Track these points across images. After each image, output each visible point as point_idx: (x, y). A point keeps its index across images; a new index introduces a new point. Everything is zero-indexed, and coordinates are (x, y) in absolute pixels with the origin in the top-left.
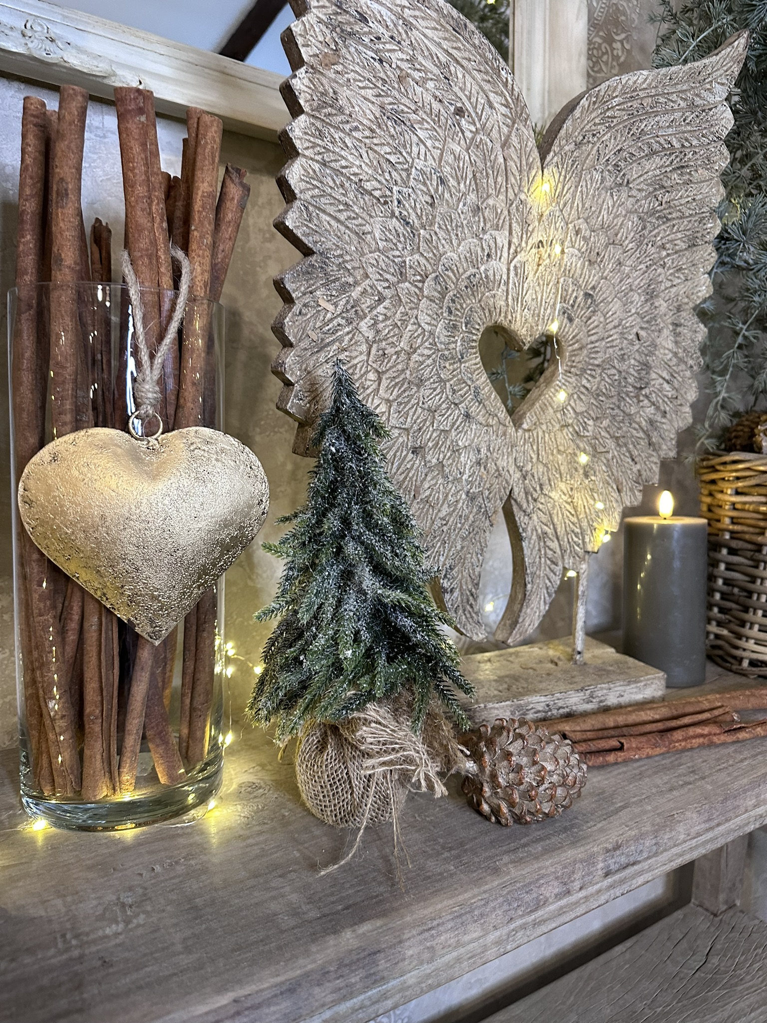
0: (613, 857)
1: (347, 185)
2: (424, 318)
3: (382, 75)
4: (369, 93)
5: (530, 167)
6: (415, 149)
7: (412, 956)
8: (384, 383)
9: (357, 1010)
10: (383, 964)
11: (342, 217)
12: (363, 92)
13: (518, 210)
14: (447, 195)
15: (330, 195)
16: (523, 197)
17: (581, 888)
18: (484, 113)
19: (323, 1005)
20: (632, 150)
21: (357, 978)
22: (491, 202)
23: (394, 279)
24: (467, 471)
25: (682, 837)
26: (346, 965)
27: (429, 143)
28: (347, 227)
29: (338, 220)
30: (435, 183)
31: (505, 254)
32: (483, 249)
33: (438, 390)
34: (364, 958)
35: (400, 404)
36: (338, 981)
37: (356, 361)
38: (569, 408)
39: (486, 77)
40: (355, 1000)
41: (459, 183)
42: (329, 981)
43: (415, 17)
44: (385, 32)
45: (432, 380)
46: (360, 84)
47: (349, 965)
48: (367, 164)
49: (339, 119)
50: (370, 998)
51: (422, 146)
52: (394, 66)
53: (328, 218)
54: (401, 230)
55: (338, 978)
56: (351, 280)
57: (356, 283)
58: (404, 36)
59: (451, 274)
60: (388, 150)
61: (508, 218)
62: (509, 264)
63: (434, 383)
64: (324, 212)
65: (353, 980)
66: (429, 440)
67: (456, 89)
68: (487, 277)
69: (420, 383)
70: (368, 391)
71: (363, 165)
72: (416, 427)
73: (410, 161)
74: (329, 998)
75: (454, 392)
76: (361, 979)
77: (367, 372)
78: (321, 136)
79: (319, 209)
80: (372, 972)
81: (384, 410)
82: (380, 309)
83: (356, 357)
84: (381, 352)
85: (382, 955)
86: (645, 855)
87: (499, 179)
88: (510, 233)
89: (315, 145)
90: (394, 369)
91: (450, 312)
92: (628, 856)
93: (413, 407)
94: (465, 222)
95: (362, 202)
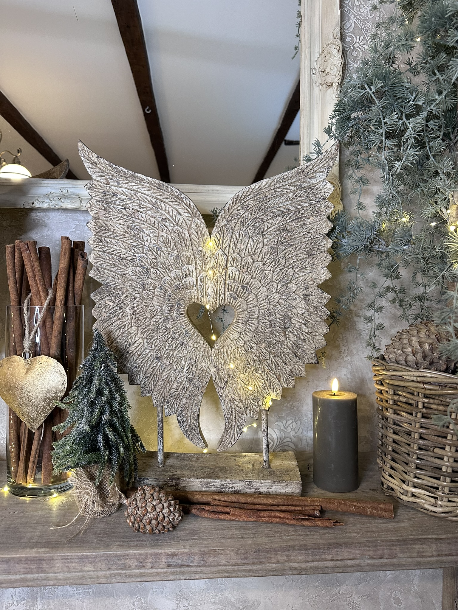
0: (172, 558)
1: (115, 257)
2: (156, 304)
3: (126, 213)
4: (121, 222)
5: (203, 235)
6: (145, 239)
7: (58, 567)
8: (140, 331)
9: (36, 579)
10: (45, 565)
11: (114, 270)
12: (118, 222)
13: (198, 255)
14: (162, 254)
15: (108, 263)
16: (201, 249)
17: (152, 568)
18: (177, 218)
19: (20, 572)
20: (263, 217)
21: (34, 567)
22: (184, 253)
23: (139, 290)
24: (186, 368)
25: (223, 562)
26: (29, 560)
27: (151, 235)
28: (117, 273)
29: (111, 271)
30: (155, 250)
31: (195, 274)
32: (182, 274)
33: (167, 333)
34: (37, 560)
35: (148, 339)
36: (25, 565)
37: (125, 323)
38: (240, 338)
39: (175, 203)
40: (34, 575)
41: (167, 248)
42: (22, 564)
43: (139, 188)
44: (125, 197)
45: (163, 329)
46: (117, 219)
47: (31, 561)
48: (123, 248)
49: (109, 234)
50: (41, 577)
51: (148, 237)
52: (131, 209)
53: (107, 271)
54: (141, 271)
55: (26, 564)
56: (120, 292)
57: (123, 293)
58: (135, 197)
59: (167, 285)
60: (132, 241)
61: (194, 259)
62: (197, 277)
63: (164, 329)
64: (106, 269)
65: (32, 567)
66: (164, 354)
67: (161, 211)
68: (186, 284)
69: (157, 330)
70: (132, 335)
71: (121, 249)
72: (157, 349)
73: (143, 243)
74: (22, 570)
75: (175, 333)
76: (36, 567)
77: (131, 327)
78: (101, 242)
79: (104, 269)
80: (40, 566)
81: (141, 342)
82: (135, 302)
83: (125, 321)
84: (137, 319)
85: (45, 562)
86: (195, 564)
87: (188, 243)
88: (196, 264)
89: (99, 245)
90: (144, 325)
91: (169, 300)
92: (183, 561)
93: (155, 340)
94: (172, 263)
95: (122, 262)
